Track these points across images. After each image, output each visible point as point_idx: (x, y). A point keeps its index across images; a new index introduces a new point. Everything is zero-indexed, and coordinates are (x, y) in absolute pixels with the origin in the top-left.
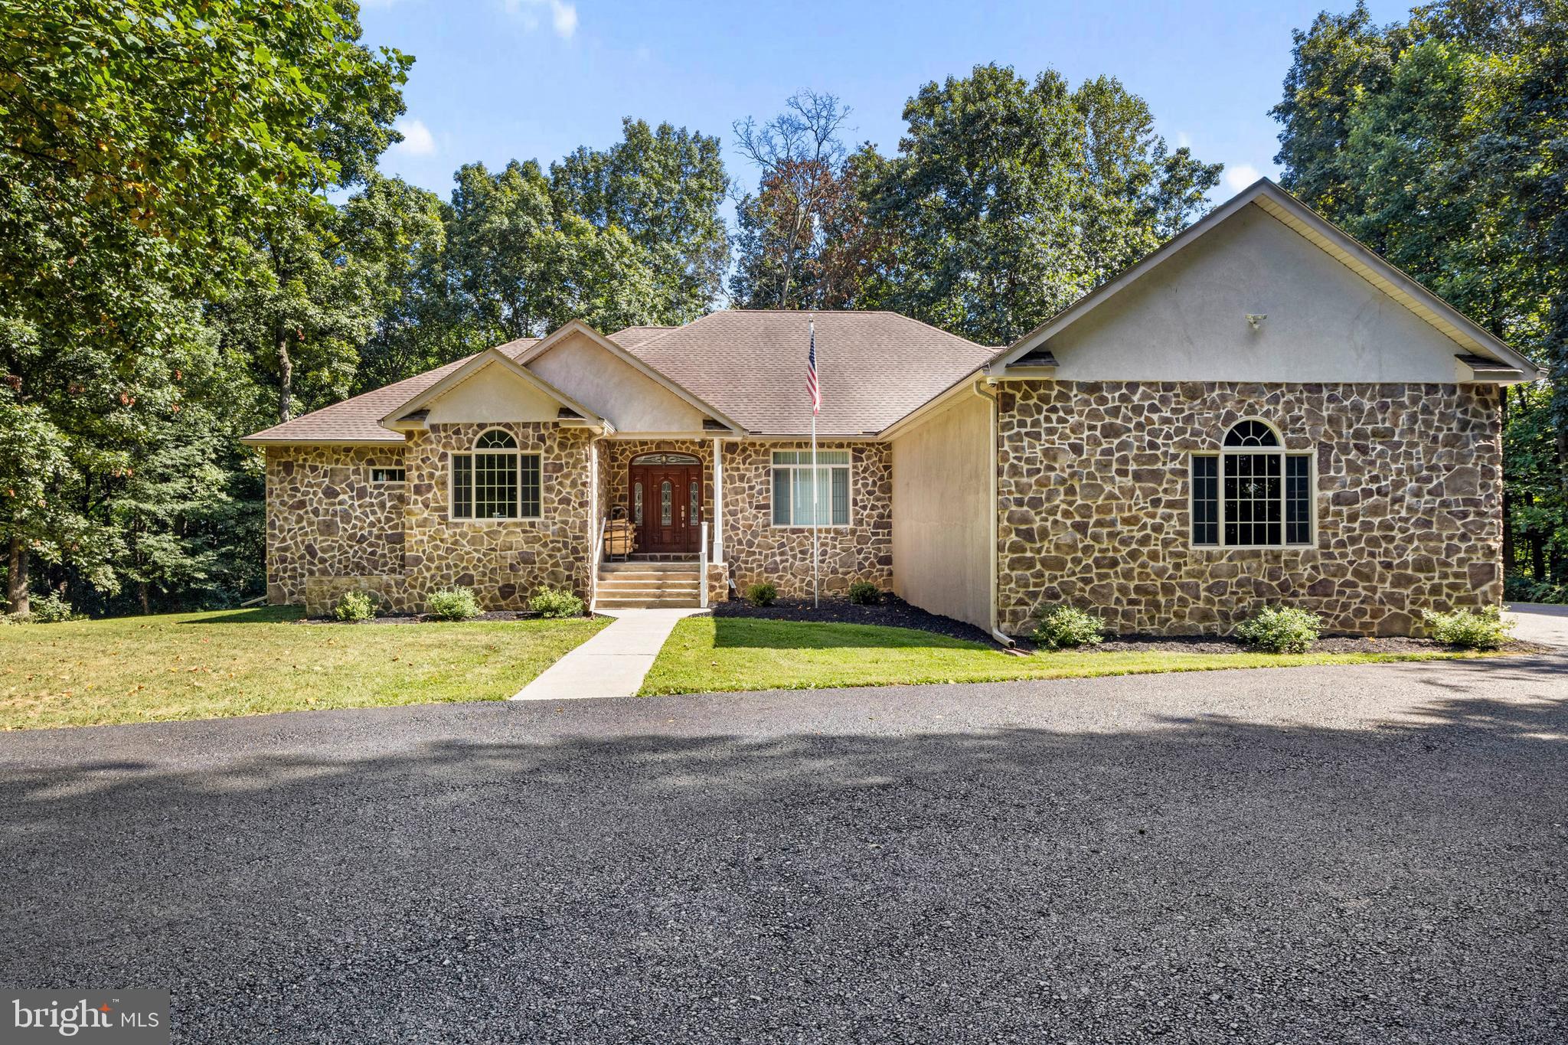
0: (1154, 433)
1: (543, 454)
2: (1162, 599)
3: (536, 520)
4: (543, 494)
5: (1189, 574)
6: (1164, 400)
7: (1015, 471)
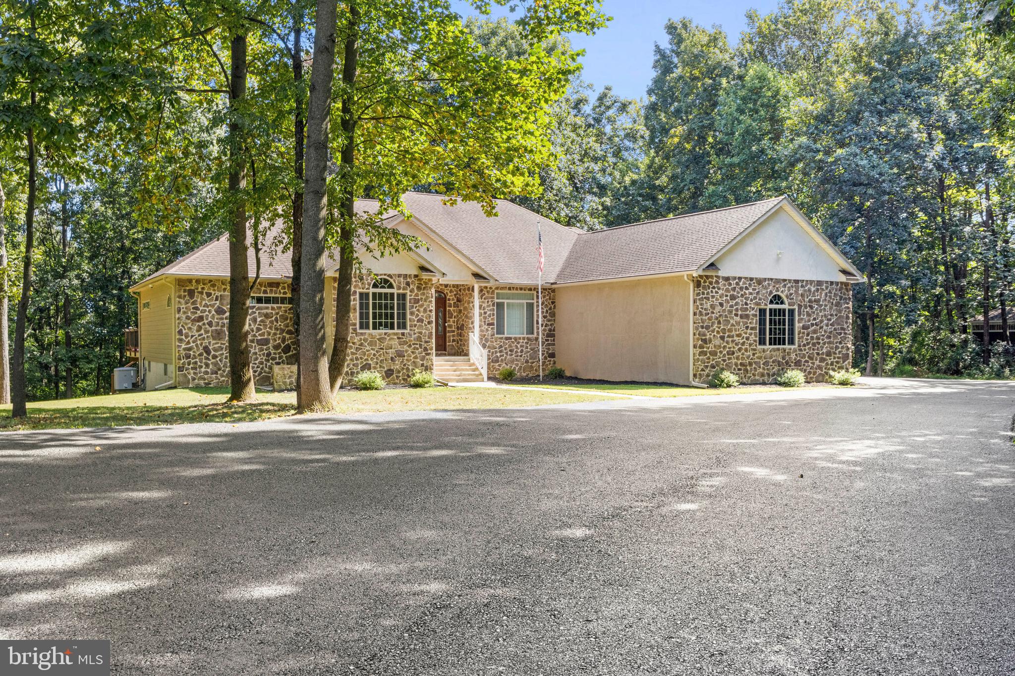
0: (747, 299)
1: (409, 293)
2: (748, 368)
3: (405, 331)
4: (408, 316)
5: (758, 358)
6: (750, 285)
7: (701, 314)
